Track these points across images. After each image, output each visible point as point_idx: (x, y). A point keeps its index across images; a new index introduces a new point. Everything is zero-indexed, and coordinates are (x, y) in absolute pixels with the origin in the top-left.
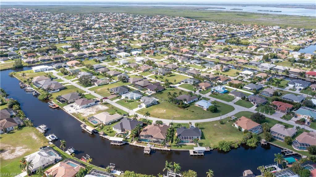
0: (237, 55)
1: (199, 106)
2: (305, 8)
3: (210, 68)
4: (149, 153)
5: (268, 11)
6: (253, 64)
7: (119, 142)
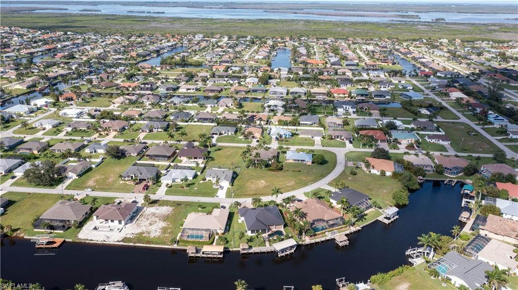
0: (216, 82)
1: (295, 160)
2: (188, 7)
3: (213, 106)
4: (347, 243)
5: (143, 12)
6: (259, 90)
7: (291, 247)
